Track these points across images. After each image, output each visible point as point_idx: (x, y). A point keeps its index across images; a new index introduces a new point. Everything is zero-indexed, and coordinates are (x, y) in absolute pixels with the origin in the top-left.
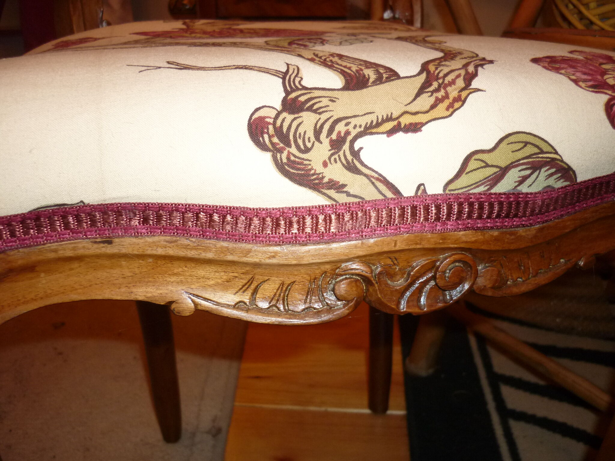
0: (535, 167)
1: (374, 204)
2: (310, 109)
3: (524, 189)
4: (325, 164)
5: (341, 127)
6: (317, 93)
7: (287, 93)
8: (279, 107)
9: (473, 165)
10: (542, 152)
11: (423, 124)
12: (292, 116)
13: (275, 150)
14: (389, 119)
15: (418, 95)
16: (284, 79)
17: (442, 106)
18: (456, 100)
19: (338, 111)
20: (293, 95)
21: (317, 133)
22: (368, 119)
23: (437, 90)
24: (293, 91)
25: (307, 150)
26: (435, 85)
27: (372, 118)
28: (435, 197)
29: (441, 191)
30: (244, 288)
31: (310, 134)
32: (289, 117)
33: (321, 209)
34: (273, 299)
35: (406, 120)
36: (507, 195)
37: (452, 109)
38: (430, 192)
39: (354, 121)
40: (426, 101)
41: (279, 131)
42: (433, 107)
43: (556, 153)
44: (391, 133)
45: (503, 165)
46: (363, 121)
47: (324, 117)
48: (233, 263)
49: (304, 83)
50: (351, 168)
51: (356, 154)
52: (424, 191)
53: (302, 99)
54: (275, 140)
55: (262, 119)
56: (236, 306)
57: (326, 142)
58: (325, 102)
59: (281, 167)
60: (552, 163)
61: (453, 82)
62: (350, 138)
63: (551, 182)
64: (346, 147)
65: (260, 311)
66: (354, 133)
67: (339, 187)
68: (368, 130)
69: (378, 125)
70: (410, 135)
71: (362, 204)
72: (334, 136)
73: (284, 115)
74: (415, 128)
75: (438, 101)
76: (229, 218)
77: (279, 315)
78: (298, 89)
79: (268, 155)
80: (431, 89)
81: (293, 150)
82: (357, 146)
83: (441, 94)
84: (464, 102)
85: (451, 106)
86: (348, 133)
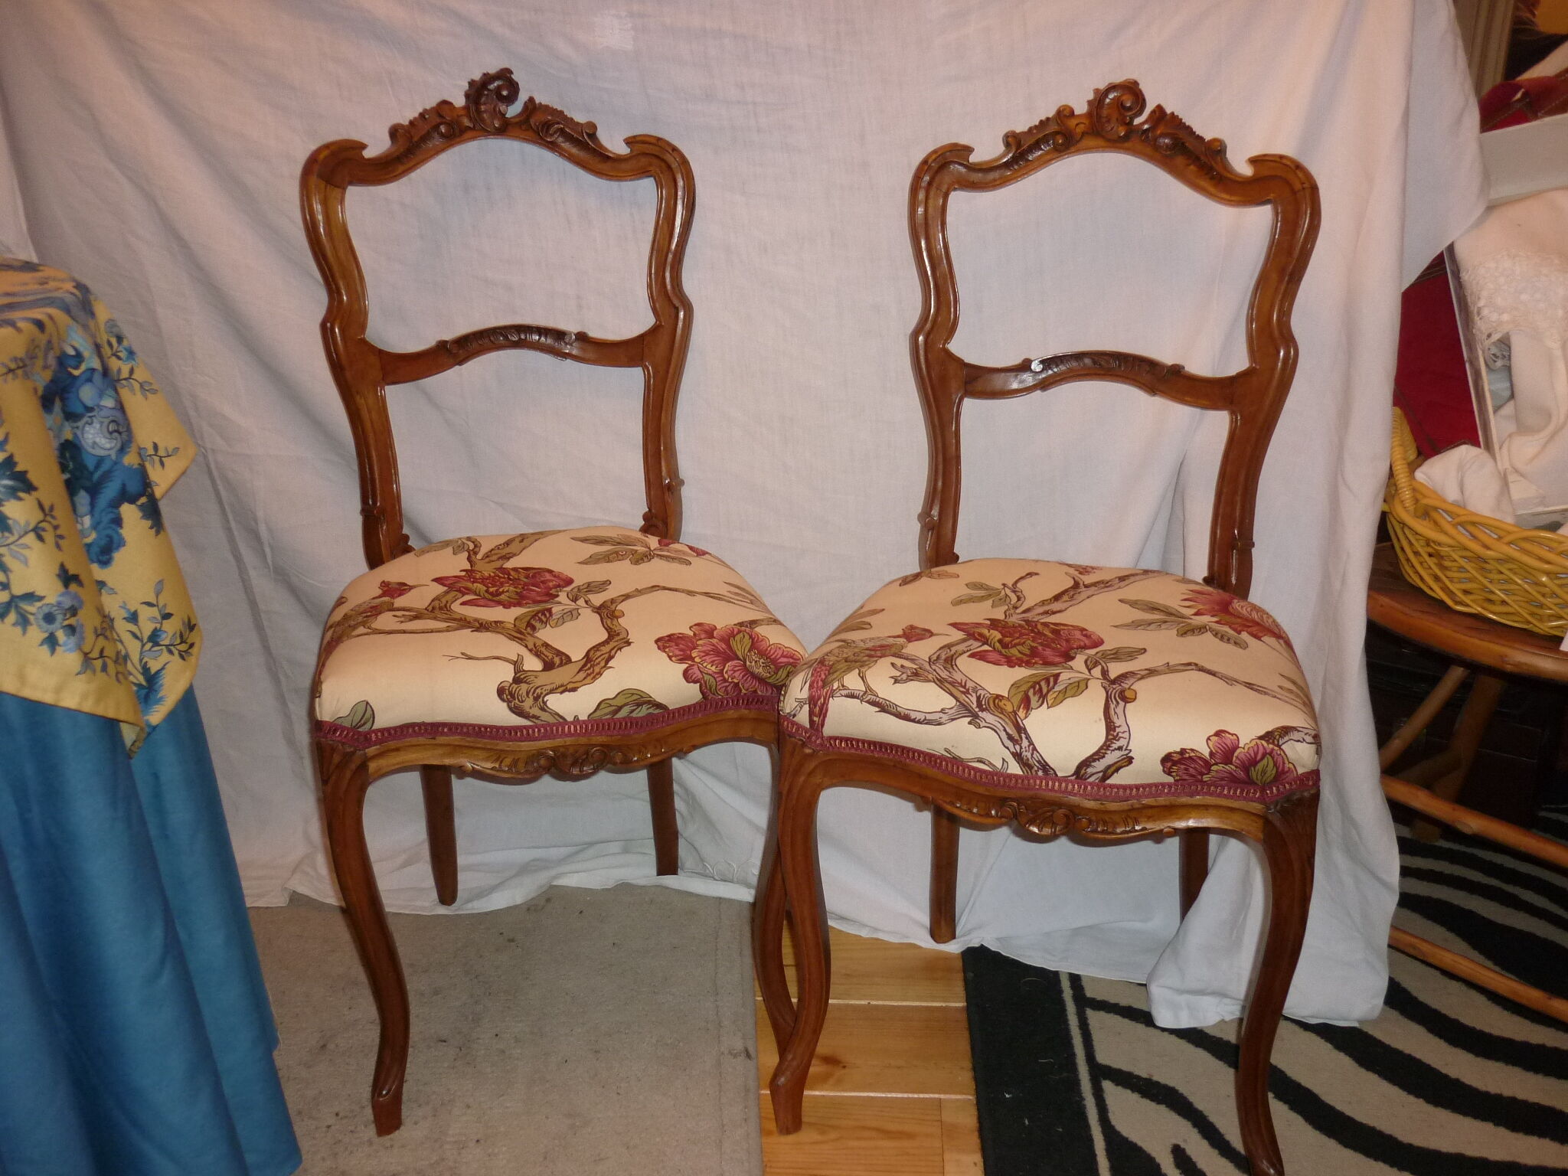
0: (639, 705)
1: (554, 724)
2: (525, 682)
3: (634, 715)
4: (531, 708)
5: (539, 691)
6: (529, 674)
7: (516, 674)
8: (511, 681)
9: (602, 706)
10: (642, 697)
11: (578, 688)
12: (517, 686)
13: (508, 702)
14: (562, 686)
15: (578, 672)
16: (515, 665)
17: (589, 678)
18: (597, 674)
19: (538, 682)
20: (518, 675)
21: (528, 693)
22: (552, 686)
23: (589, 669)
24: (519, 672)
25: (523, 702)
26: (589, 665)
27: (554, 686)
28: (584, 721)
29: (586, 718)
30: (496, 761)
31: (525, 694)
32: (515, 686)
33: (530, 727)
34: (510, 767)
35: (569, 687)
36: (624, 718)
37: (594, 679)
38: (580, 718)
39: (545, 688)
40: (582, 675)
41: (511, 693)
42: (585, 678)
43: (651, 697)
44: (561, 693)
45: (620, 705)
46: (549, 688)
47: (531, 686)
48: (491, 749)
49: (525, 668)
50: (543, 709)
51: (545, 703)
52: (578, 719)
53: (522, 677)
54: (509, 697)
55: (503, 687)
56: (492, 769)
57: (531, 698)
58: (532, 678)
59: (511, 709)
60: (649, 702)
61: (599, 664)
62: (542, 695)
63: (651, 711)
64: (541, 700)
65: (504, 772)
66: (544, 693)
67: (537, 718)
68: (552, 692)
69: (556, 689)
70: (572, 693)
71: (549, 724)
72: (535, 695)
73: (514, 685)
74: (574, 690)
75: (589, 675)
76: (488, 729)
77: (512, 773)
78: (521, 671)
79: (505, 704)
80: (586, 668)
81: (517, 701)
82: (545, 700)
83: (589, 672)
84: (601, 674)
85: (594, 677)
86: (541, 693)
